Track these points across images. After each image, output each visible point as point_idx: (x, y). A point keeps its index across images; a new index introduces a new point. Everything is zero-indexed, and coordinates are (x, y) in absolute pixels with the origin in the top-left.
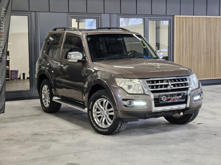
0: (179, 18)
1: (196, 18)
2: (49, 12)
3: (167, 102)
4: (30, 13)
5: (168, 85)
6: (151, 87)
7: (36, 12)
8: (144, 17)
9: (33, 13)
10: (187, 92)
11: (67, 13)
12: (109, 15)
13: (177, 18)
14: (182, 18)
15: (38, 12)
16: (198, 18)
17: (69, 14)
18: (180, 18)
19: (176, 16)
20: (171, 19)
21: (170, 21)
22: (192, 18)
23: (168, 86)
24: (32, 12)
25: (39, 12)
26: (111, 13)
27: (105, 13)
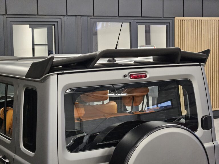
0: (181, 21)
1: (206, 21)
8: (130, 21)
12: (74, 17)
13: (179, 21)
14: (186, 21)
16: (208, 21)
18: (184, 21)
19: (177, 18)
20: (170, 23)
21: (169, 26)
22: (200, 21)
26: (79, 14)
27: (68, 15)
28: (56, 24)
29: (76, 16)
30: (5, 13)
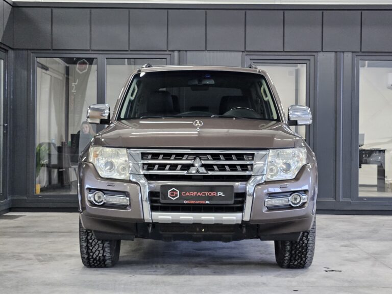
2: (206, 50)
3: (180, 202)
4: (170, 54)
5: (192, 165)
6: (146, 167)
7: (181, 52)
9: (176, 54)
10: (246, 185)
12: (333, 54)
15: (185, 52)
17: (246, 53)
23: (192, 168)
24: (173, 51)
25: (186, 51)
26: (339, 50)
27: (324, 50)
28: (308, 62)
29: (336, 52)
30: (244, 50)
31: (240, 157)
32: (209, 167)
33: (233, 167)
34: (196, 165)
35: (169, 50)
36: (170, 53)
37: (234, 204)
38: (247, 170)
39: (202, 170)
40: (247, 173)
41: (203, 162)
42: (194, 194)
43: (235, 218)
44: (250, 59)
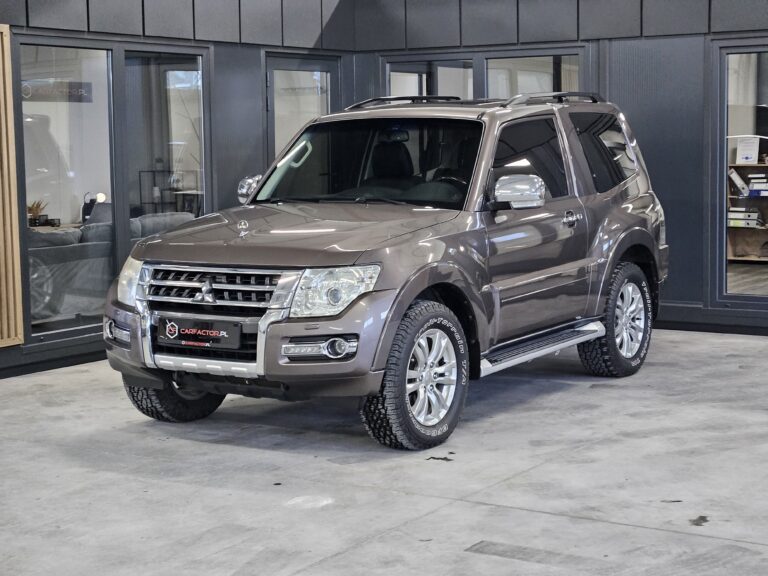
2: (642, 36)
3: (178, 342)
7: (601, 42)
9: (591, 47)
10: (258, 321)
11: (705, 34)
15: (607, 42)
23: (198, 294)
24: (587, 41)
25: (610, 39)
31: (260, 280)
32: (218, 294)
33: (247, 296)
34: (204, 289)
35: (582, 37)
36: (583, 44)
37: (239, 349)
38: (264, 300)
39: (209, 298)
40: (262, 305)
41: (215, 286)
42: (194, 331)
43: (245, 369)
44: (721, 48)
